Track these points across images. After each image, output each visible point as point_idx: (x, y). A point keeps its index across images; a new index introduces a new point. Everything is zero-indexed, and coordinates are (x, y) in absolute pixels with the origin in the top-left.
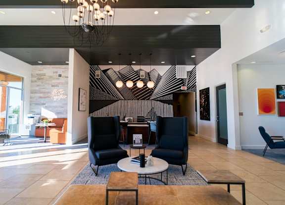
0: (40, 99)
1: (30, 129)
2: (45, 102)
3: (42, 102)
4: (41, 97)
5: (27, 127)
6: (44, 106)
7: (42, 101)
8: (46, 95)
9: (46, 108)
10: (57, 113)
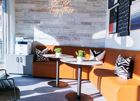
0: (31, 13)
1: (24, 64)
2: (38, 19)
3: (35, 18)
4: (32, 10)
5: (19, 60)
6: (39, 25)
7: (34, 16)
8: (42, 7)
9: (42, 28)
10: (59, 38)
